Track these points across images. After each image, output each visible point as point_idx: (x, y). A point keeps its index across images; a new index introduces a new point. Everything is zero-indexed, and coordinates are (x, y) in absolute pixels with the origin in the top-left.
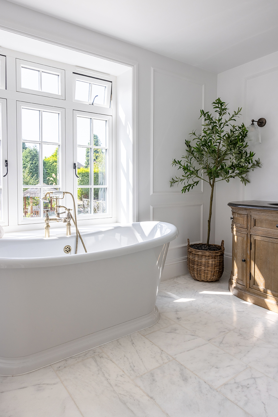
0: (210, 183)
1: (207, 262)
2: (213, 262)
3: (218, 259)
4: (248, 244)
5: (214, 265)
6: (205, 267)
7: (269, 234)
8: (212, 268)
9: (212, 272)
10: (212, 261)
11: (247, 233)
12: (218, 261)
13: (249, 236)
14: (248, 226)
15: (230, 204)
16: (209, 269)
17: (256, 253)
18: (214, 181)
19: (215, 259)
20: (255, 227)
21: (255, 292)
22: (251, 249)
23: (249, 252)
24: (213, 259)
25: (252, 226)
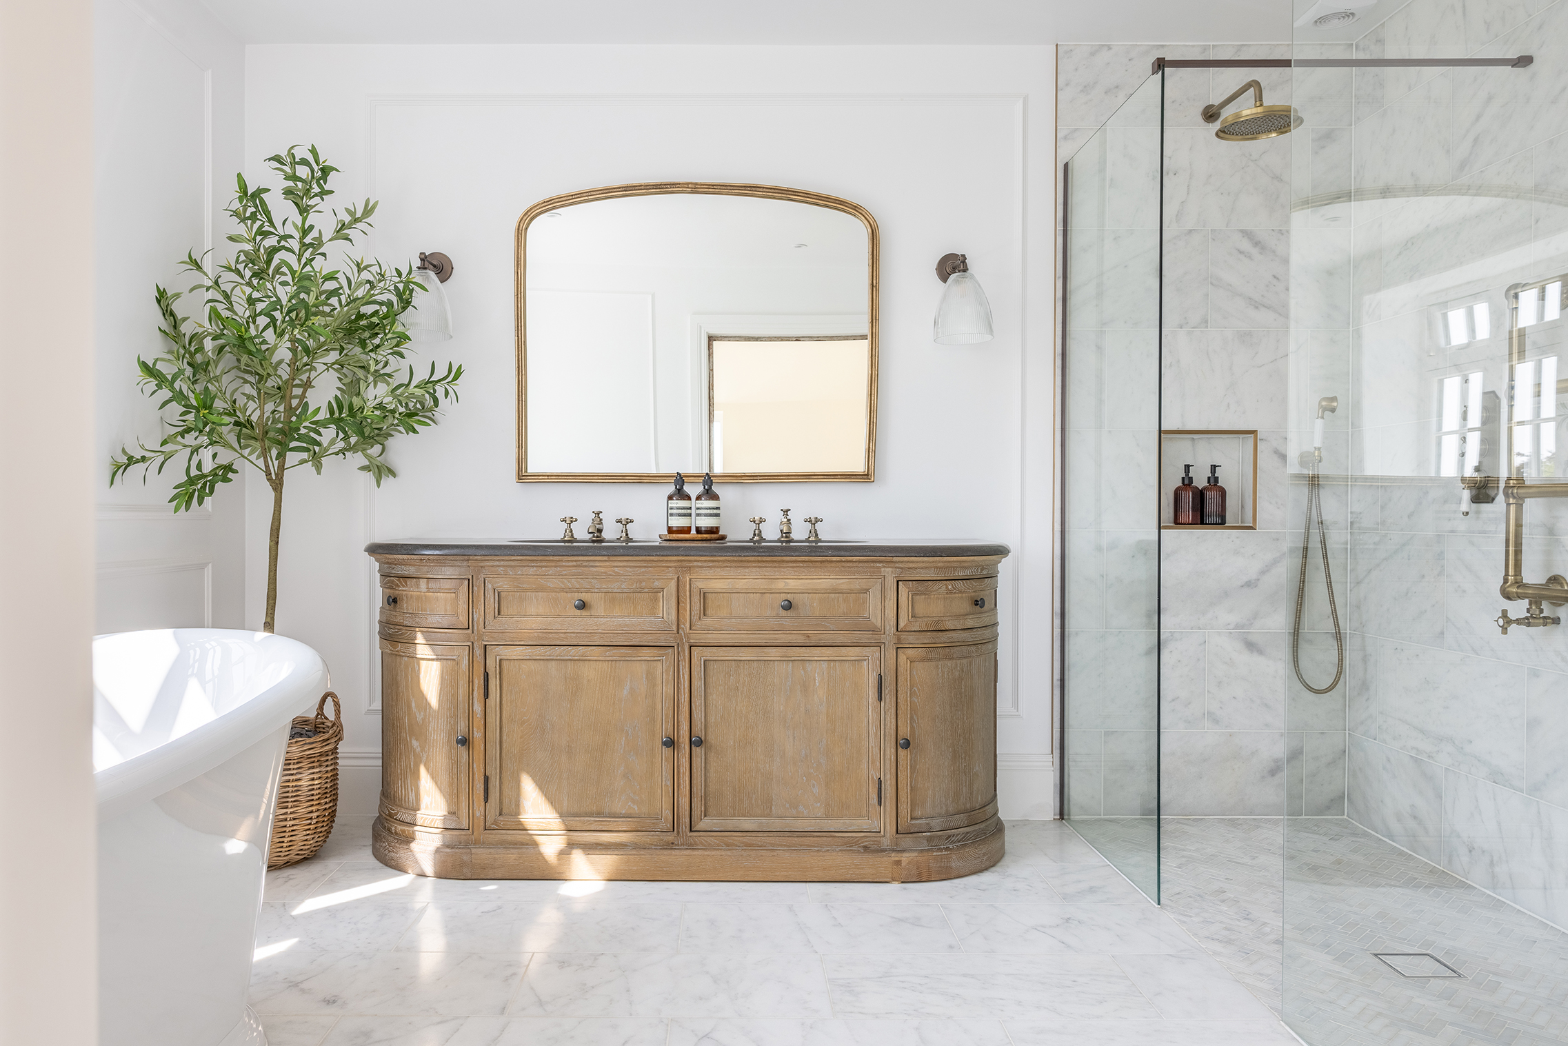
0: (268, 474)
1: (294, 784)
2: (313, 779)
3: (327, 766)
4: (476, 681)
5: (318, 792)
6: (287, 808)
7: (551, 636)
8: (312, 805)
9: (311, 819)
10: (312, 776)
11: (469, 644)
12: (327, 772)
13: (478, 652)
14: (475, 619)
15: (374, 550)
16: (302, 810)
17: (505, 707)
18: (283, 466)
19: (320, 766)
20: (500, 618)
21: (505, 837)
22: (486, 695)
23: (478, 708)
24: (313, 767)
25: (489, 617)
